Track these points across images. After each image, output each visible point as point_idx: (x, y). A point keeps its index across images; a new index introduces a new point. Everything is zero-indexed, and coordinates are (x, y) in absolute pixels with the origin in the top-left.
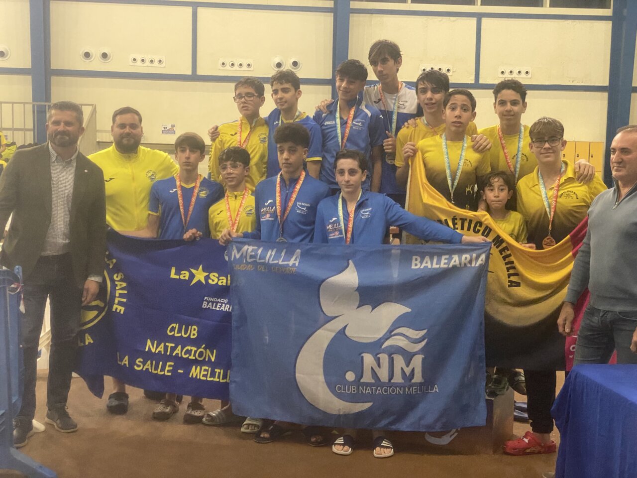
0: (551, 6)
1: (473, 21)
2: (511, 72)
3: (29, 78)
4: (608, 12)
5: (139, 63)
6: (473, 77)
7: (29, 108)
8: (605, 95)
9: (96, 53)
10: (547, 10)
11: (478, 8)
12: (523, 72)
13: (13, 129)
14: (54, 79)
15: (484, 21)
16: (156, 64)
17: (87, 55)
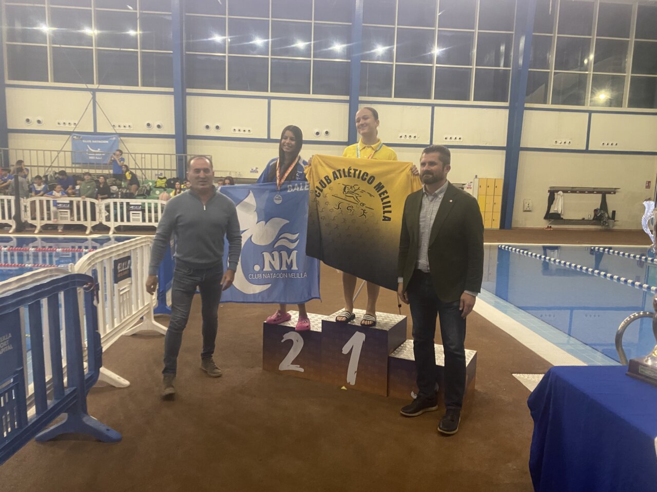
0: (475, 100)
1: (430, 108)
2: (451, 138)
3: (174, 140)
4: (507, 104)
5: (237, 132)
6: (429, 141)
7: (174, 157)
8: (504, 152)
9: (212, 126)
10: (471, 102)
11: (432, 101)
12: (458, 138)
13: (165, 170)
14: (189, 141)
15: (436, 108)
16: (247, 132)
17: (207, 127)
